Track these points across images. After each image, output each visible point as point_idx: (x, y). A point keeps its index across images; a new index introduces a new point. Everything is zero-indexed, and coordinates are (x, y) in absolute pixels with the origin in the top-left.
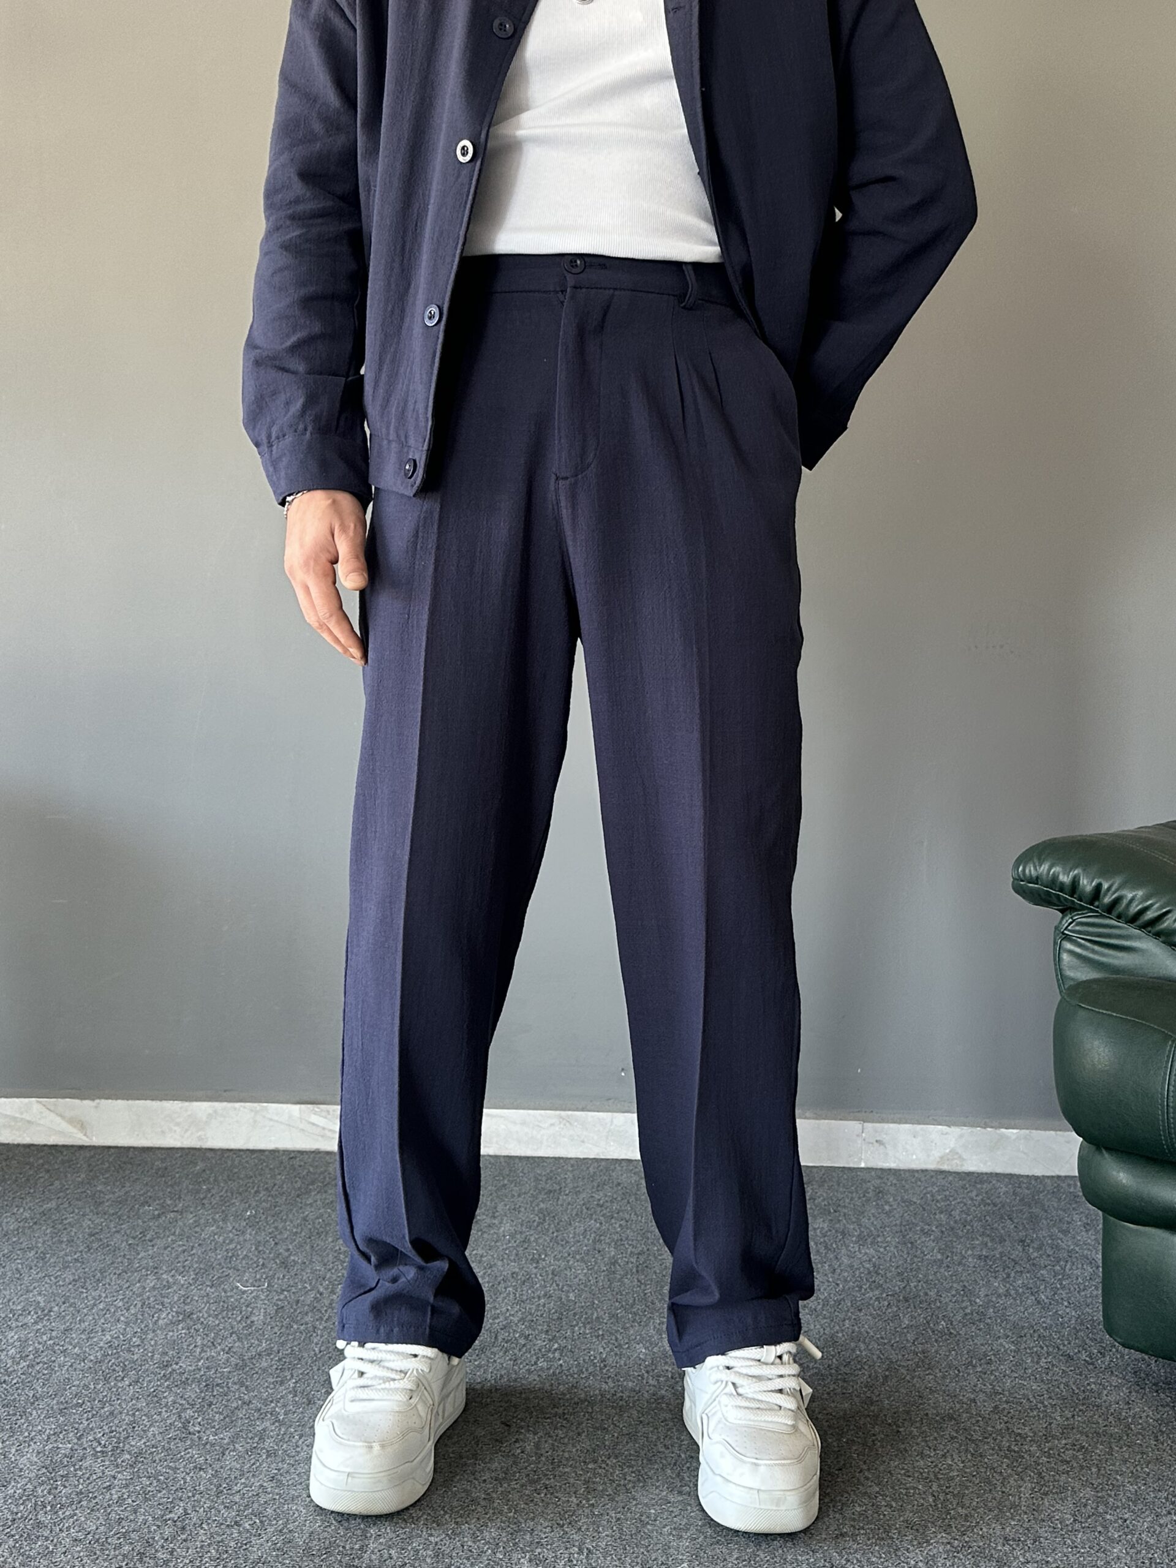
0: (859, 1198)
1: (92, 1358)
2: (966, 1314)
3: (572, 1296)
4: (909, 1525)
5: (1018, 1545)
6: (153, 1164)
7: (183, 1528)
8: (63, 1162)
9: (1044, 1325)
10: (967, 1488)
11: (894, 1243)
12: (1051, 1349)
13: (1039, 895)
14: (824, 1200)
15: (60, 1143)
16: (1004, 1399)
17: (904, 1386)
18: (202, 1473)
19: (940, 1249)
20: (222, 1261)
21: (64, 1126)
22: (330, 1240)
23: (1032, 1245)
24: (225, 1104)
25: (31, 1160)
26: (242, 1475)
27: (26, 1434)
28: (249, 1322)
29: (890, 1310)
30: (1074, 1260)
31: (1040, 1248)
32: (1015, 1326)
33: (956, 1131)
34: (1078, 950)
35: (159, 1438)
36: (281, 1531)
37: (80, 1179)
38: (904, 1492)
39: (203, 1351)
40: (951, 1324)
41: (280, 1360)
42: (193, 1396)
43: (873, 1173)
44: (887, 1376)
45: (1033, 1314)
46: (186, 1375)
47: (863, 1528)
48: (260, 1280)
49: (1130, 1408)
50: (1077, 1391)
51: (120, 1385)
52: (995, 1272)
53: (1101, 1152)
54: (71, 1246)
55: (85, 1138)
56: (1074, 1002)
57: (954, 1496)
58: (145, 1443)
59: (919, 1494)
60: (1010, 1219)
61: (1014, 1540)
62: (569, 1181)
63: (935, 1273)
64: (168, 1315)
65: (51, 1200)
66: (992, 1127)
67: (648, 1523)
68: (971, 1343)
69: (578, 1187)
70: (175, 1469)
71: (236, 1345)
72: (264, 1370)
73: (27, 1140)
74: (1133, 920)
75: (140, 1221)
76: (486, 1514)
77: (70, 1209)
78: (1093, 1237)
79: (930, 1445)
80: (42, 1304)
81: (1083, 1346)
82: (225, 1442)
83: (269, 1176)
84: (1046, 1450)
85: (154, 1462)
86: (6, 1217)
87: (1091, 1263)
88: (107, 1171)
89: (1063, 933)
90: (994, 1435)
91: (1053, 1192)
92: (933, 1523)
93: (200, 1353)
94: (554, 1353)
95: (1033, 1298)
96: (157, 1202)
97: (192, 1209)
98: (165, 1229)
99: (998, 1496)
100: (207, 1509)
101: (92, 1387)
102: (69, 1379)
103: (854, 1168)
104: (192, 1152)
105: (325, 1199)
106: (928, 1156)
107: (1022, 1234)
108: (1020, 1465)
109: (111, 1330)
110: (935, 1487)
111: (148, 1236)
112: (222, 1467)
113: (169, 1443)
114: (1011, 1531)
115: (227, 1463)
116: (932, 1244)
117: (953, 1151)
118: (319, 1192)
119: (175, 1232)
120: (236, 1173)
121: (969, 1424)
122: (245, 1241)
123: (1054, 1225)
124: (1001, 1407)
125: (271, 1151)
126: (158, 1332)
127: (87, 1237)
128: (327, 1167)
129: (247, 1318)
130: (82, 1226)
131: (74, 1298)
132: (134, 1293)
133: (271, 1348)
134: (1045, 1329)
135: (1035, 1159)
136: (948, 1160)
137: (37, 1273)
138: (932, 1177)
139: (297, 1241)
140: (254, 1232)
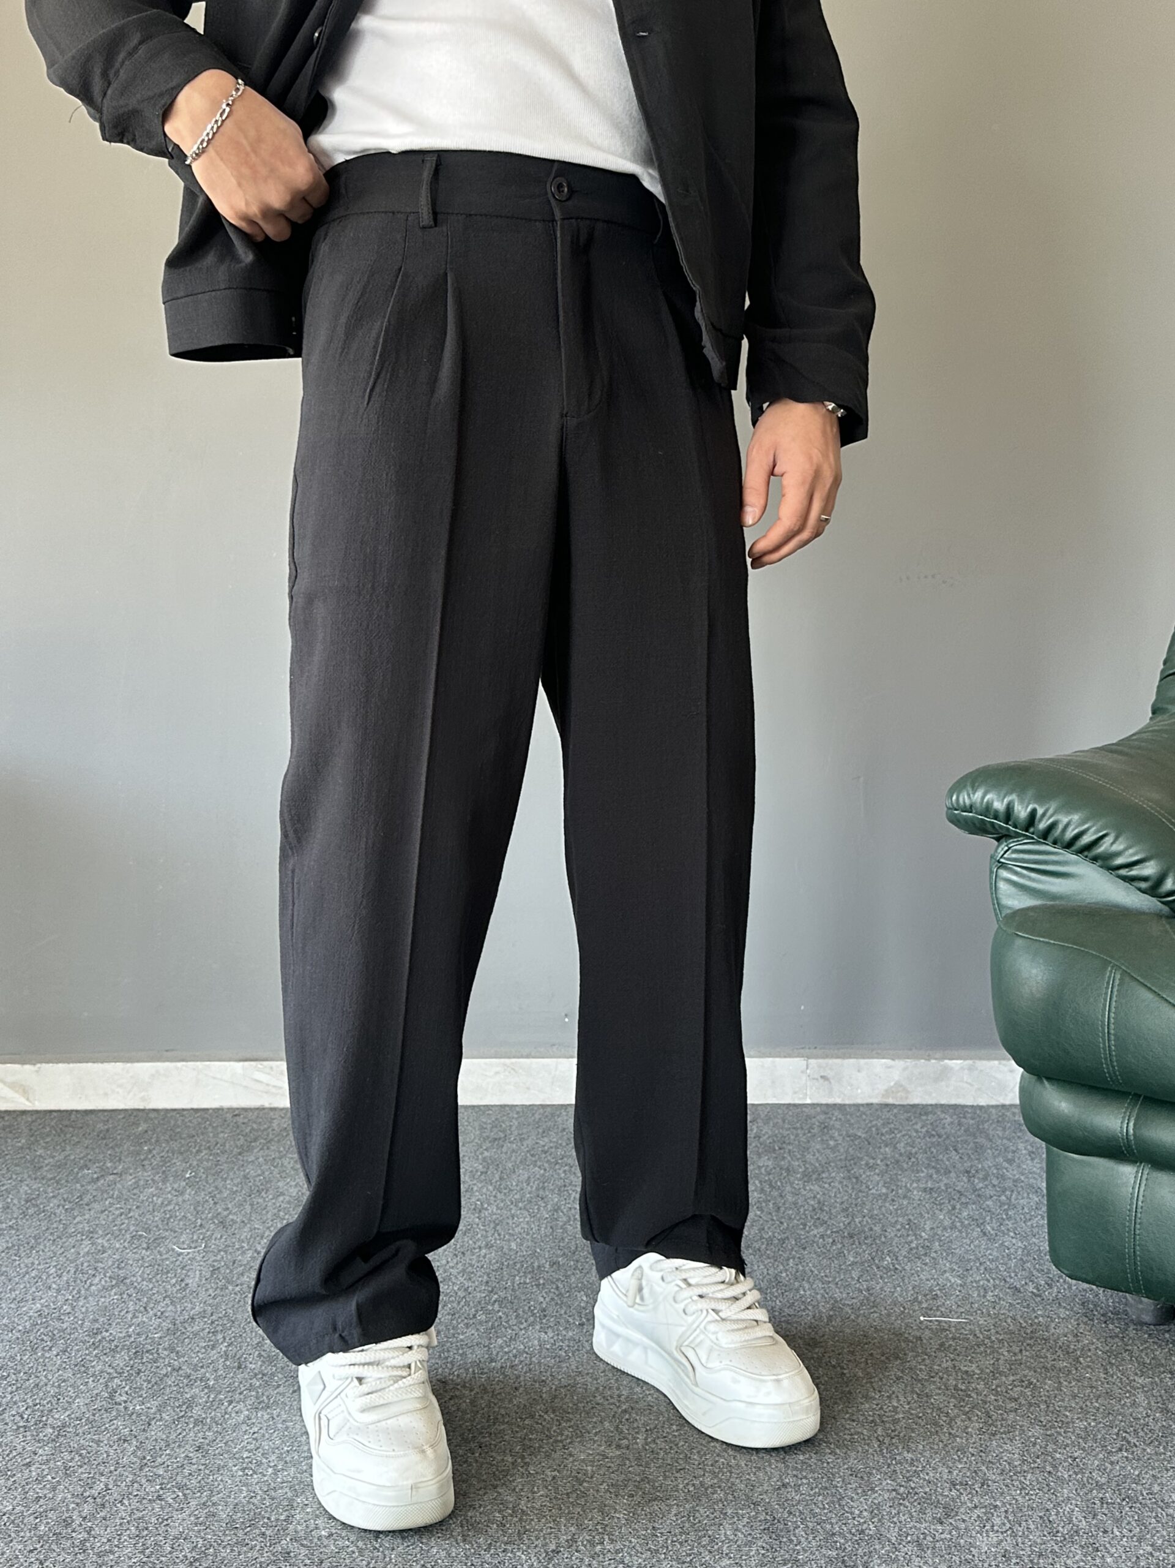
0: (804, 1134)
1: (20, 1328)
2: (911, 1249)
3: (513, 1246)
4: (854, 1473)
6: (95, 1127)
7: (103, 1506)
9: (990, 1257)
10: (913, 1431)
11: (839, 1179)
12: (997, 1282)
13: (974, 824)
14: (769, 1137)
16: (950, 1336)
18: (126, 1444)
19: (885, 1183)
20: (160, 1223)
21: (6, 1091)
22: (271, 1197)
23: (977, 1175)
24: (166, 1064)
26: (167, 1446)
28: (183, 1285)
29: (834, 1247)
30: (1020, 1189)
31: (985, 1178)
32: (961, 1259)
33: (900, 1064)
34: (1014, 878)
35: (84, 1410)
36: (204, 1504)
37: (20, 1144)
38: (848, 1437)
39: (134, 1316)
40: (897, 1260)
41: (212, 1322)
42: (121, 1365)
43: (818, 1109)
44: (831, 1316)
46: (115, 1343)
47: (805, 1477)
48: (197, 1241)
49: (1078, 1341)
50: (1024, 1325)
51: (47, 1355)
52: (941, 1204)
53: (1042, 1082)
54: (7, 1213)
55: (27, 1103)
56: (1010, 931)
57: (900, 1440)
58: (69, 1415)
60: (956, 1150)
61: (961, 1484)
62: (514, 1128)
63: (880, 1207)
64: (101, 1280)
66: (936, 1059)
67: (584, 1481)
68: (917, 1278)
69: (522, 1134)
71: (169, 1309)
72: (196, 1334)
74: (1069, 845)
75: (78, 1186)
77: (8, 1175)
78: (1038, 1166)
79: (876, 1386)
81: (1031, 1278)
82: (152, 1411)
83: (211, 1135)
84: (994, 1387)
85: (78, 1435)
87: (1037, 1192)
88: (48, 1135)
89: (999, 862)
90: (941, 1374)
91: (998, 1121)
92: (878, 1469)
93: (132, 1319)
94: (493, 1305)
96: (97, 1165)
97: (131, 1171)
98: (103, 1192)
99: (945, 1438)
101: (18, 1358)
103: (800, 1105)
104: (135, 1114)
105: (267, 1156)
106: (873, 1090)
107: (967, 1164)
108: (967, 1404)
109: (42, 1298)
110: (880, 1431)
111: (86, 1200)
112: (147, 1438)
113: (94, 1415)
114: (958, 1475)
115: (153, 1433)
116: (877, 1178)
117: (898, 1084)
118: (261, 1149)
119: (113, 1195)
120: (178, 1132)
121: (914, 1363)
122: (184, 1201)
123: (999, 1154)
124: (947, 1344)
125: (216, 1110)
126: (90, 1298)
127: (23, 1203)
128: (271, 1122)
129: (182, 1280)
130: (19, 1192)
131: (7, 1266)
132: (67, 1260)
133: (204, 1311)
134: (991, 1261)
135: (979, 1089)
136: (893, 1092)
138: (877, 1110)
139: (237, 1199)
140: (193, 1192)
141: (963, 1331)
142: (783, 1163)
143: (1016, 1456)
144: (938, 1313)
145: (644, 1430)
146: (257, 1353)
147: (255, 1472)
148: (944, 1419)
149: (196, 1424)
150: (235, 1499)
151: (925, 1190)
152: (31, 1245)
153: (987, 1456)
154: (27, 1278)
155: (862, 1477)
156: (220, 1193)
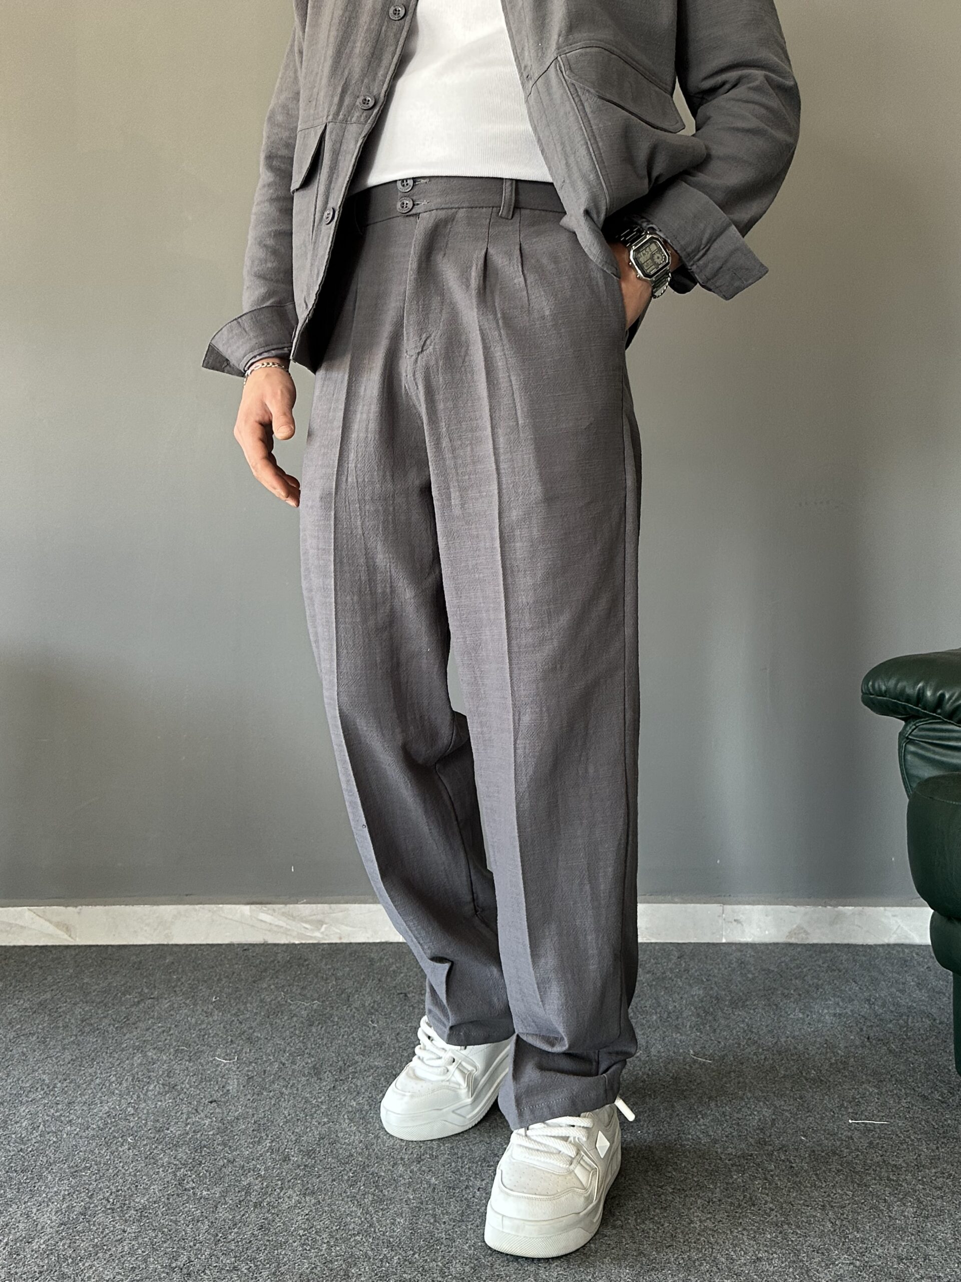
0: (726, 968)
1: (95, 1126)
2: (831, 1064)
5: (911, 1263)
6: (129, 959)
8: (53, 960)
9: (899, 1070)
11: (761, 1006)
12: (908, 1092)
13: (886, 706)
15: (50, 944)
16: (877, 1135)
17: (789, 1127)
18: (199, 1224)
19: (800, 1010)
20: (197, 1039)
21: (51, 929)
22: (286, 1018)
23: (876, 1003)
24: (187, 906)
25: (26, 959)
26: (235, 1225)
27: (44, 1195)
28: (225, 1091)
29: (767, 1063)
32: (875, 1073)
33: (801, 910)
34: (920, 752)
35: (159, 1195)
36: (274, 1274)
37: (69, 974)
38: (805, 1220)
39: (188, 1117)
40: (821, 1073)
41: (255, 1122)
42: (185, 1157)
43: (734, 947)
44: (774, 1120)
45: (888, 1061)
46: (176, 1139)
47: (775, 1253)
48: (230, 1054)
50: (936, 1127)
51: (120, 1149)
53: (953, 923)
54: (67, 1031)
55: (69, 939)
57: (849, 1221)
58: (147, 1200)
59: (819, 1221)
61: (907, 1259)
63: (800, 1029)
64: (155, 1086)
65: (46, 992)
66: (831, 906)
67: (590, 1255)
68: (840, 1088)
70: (176, 1222)
71: (217, 1110)
72: (243, 1132)
73: (21, 943)
75: (123, 1007)
76: (449, 1252)
77: (63, 999)
80: (47, 1081)
81: (935, 1087)
82: (217, 1196)
83: (228, 966)
84: (920, 1178)
86: (9, 1008)
88: (91, 966)
89: (908, 739)
90: (874, 1167)
91: (886, 958)
92: (834, 1247)
93: (187, 1119)
95: (885, 1048)
96: (136, 991)
97: (166, 996)
98: (145, 1013)
100: (207, 1257)
103: (718, 944)
104: (161, 948)
105: (277, 983)
106: (779, 931)
107: (866, 994)
108: (900, 1192)
109: (108, 1102)
110: (831, 1215)
111: (132, 1020)
112: (216, 1219)
113: (168, 1199)
114: (902, 1251)
115: (221, 1215)
116: (793, 1006)
117: (799, 927)
118: (272, 978)
119: (154, 1015)
120: (200, 964)
121: (850, 1158)
122: (214, 1021)
123: (891, 985)
124: (875, 1143)
125: (227, 945)
126: (149, 1102)
127: (79, 1022)
128: (276, 956)
129: (223, 1087)
130: (74, 1013)
131: (74, 1075)
132: (124, 1069)
133: (247, 1113)
134: (900, 1074)
135: (868, 931)
136: (795, 934)
137: (40, 1055)
138: (783, 949)
139: (258, 1020)
140: (221, 1014)
141: (886, 1131)
142: (711, 992)
143: (949, 1235)
144: (863, 1117)
146: (297, 1147)
147: (312, 1248)
148: (883, 1204)
149: (255, 1207)
150: (299, 1269)
151: (835, 1015)
152: (91, 1057)
153: (924, 1235)
154: (92, 1086)
155: (823, 1253)
156: (243, 1014)
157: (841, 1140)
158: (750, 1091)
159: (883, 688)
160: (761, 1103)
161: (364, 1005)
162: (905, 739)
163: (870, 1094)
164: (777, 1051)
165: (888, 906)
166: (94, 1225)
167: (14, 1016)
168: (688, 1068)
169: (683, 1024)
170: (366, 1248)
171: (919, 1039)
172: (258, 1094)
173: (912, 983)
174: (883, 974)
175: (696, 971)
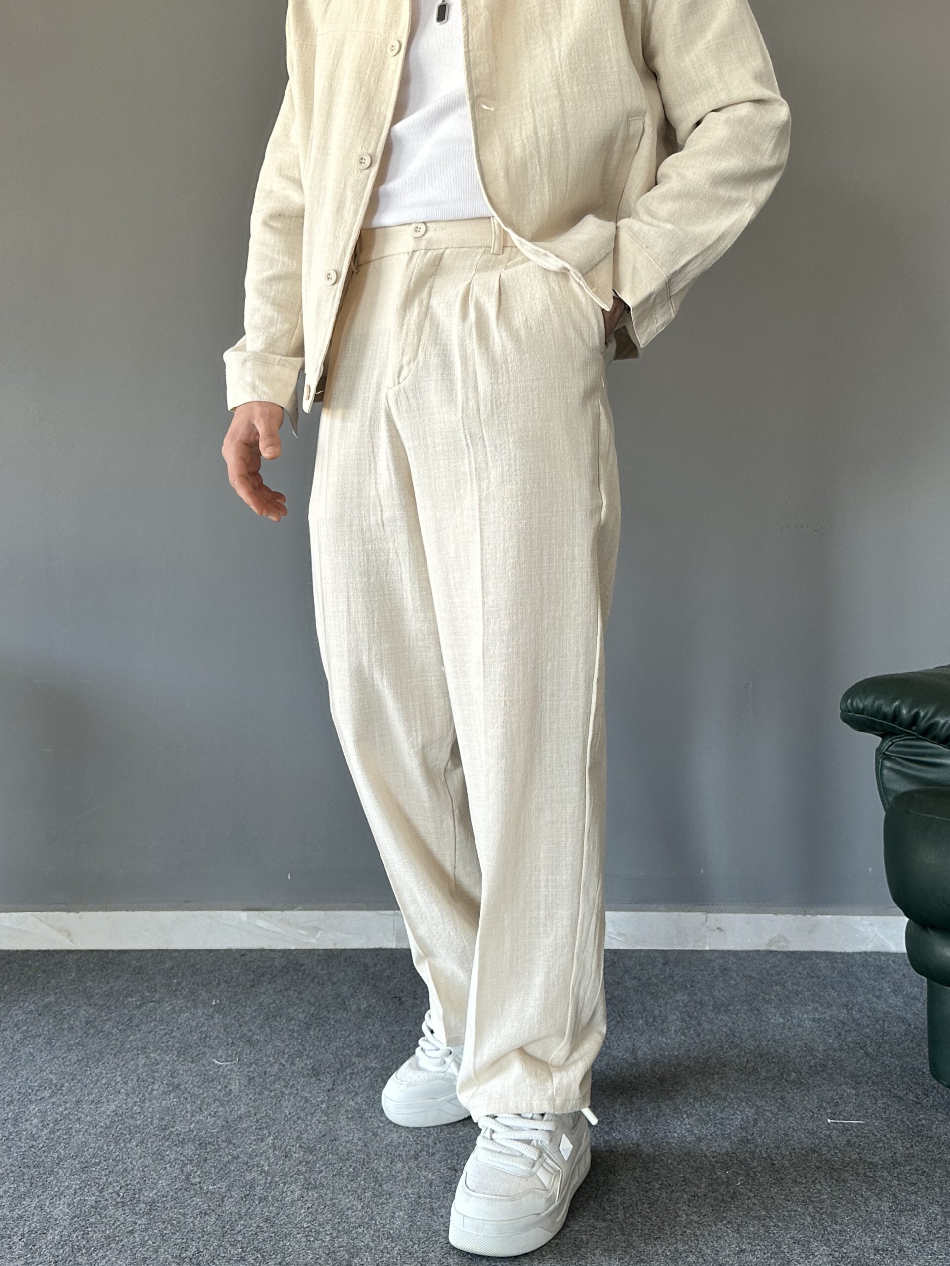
0: (709, 975)
1: (103, 1124)
2: (811, 1066)
4: (796, 1241)
6: (130, 963)
8: (56, 965)
9: (875, 1073)
10: (837, 1208)
11: (743, 1011)
12: (884, 1093)
13: (864, 723)
15: (51, 949)
16: (854, 1134)
17: (771, 1126)
18: (207, 1217)
19: (781, 1014)
20: (198, 1041)
21: (55, 934)
22: (284, 1021)
23: (854, 1009)
24: (187, 913)
25: (30, 962)
26: (241, 1218)
27: (57, 1189)
28: (227, 1090)
29: (749, 1065)
30: (890, 1019)
31: (861, 1011)
32: (852, 1075)
33: (782, 918)
34: (896, 767)
35: (167, 1189)
37: (71, 977)
38: (787, 1214)
39: (193, 1116)
41: (257, 1121)
42: (190, 1154)
43: (716, 955)
44: (756, 1119)
45: (865, 1064)
46: (182, 1136)
47: (758, 1245)
48: (231, 1055)
50: (911, 1126)
51: (128, 1146)
52: (828, 1031)
53: (927, 930)
54: (72, 1033)
55: (71, 943)
57: (828, 1215)
58: (156, 1194)
59: (799, 1215)
60: (833, 988)
61: (883, 1250)
63: (781, 1033)
64: (159, 1086)
65: (50, 995)
66: (811, 914)
68: (819, 1089)
70: (184, 1215)
71: (220, 1109)
72: (246, 1130)
73: (24, 947)
74: (944, 740)
75: (126, 1011)
77: (67, 1002)
79: (802, 1174)
80: (55, 1081)
81: (909, 1089)
82: (223, 1190)
83: (226, 971)
84: (895, 1174)
85: (166, 1209)
86: (15, 1010)
88: (93, 970)
89: (885, 755)
90: (852, 1164)
91: (863, 965)
92: (815, 1239)
93: (191, 1117)
95: (863, 1052)
96: (138, 994)
97: (167, 999)
98: (147, 1016)
99: (864, 1214)
101: (106, 1148)
102: (85, 1142)
103: (701, 951)
104: (160, 953)
105: (275, 988)
106: (760, 939)
108: (876, 1188)
109: (114, 1101)
110: (811, 1209)
111: (135, 1023)
112: (223, 1212)
113: (176, 1193)
114: (879, 1243)
115: (227, 1208)
116: (774, 1011)
117: (780, 935)
118: (269, 983)
119: (156, 1019)
120: (199, 968)
121: (829, 1156)
122: (214, 1024)
123: (868, 992)
124: (853, 1141)
125: (225, 950)
126: (154, 1101)
127: (84, 1024)
128: (273, 962)
129: (226, 1087)
130: (78, 1016)
131: (80, 1075)
132: (129, 1070)
133: (249, 1112)
134: (877, 1076)
135: (846, 940)
136: (776, 942)
137: (47, 1056)
138: (764, 956)
139: (257, 1023)
140: (221, 1017)
141: (862, 1130)
142: (695, 998)
143: (922, 1228)
144: (841, 1117)
145: (622, 1207)
146: (298, 1146)
147: (316, 1239)
148: (861, 1199)
149: (260, 1201)
150: (304, 1259)
151: (814, 1020)
152: (97, 1058)
153: (899, 1228)
154: (99, 1084)
155: (803, 1245)
156: (243, 1017)
157: (819, 1138)
158: (733, 1092)
159: (861, 705)
160: (744, 1104)
161: (360, 1010)
162: (882, 755)
163: (848, 1095)
164: (759, 1054)
165: (865, 915)
166: (106, 1217)
167: (20, 1018)
168: (673, 1069)
169: (668, 1028)
170: (367, 1239)
171: (895, 1043)
172: (259, 1094)
173: (888, 990)
174: (860, 981)
175: (680, 977)
